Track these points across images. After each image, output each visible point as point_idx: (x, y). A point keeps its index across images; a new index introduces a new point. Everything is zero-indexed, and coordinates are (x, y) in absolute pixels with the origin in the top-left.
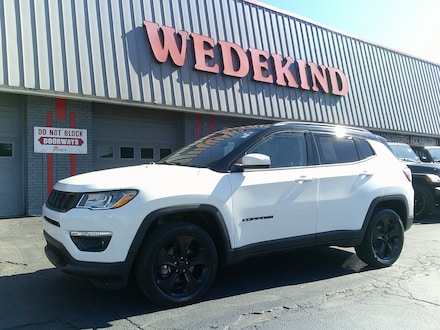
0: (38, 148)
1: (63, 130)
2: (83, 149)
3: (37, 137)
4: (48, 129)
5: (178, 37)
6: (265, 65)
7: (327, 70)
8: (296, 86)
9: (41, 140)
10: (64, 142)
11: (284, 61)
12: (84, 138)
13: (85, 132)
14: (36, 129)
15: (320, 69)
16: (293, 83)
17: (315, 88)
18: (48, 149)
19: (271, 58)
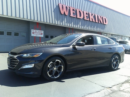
0: (32, 35)
1: (38, 31)
2: (42, 36)
3: (32, 32)
4: (35, 30)
5: (67, 7)
6: (87, 15)
7: (102, 17)
8: (95, 21)
9: (33, 33)
10: (38, 34)
11: (92, 15)
12: (43, 33)
13: (43, 31)
14: (32, 30)
15: (101, 17)
16: (94, 21)
17: (99, 22)
18: (35, 35)
19: (89, 14)
